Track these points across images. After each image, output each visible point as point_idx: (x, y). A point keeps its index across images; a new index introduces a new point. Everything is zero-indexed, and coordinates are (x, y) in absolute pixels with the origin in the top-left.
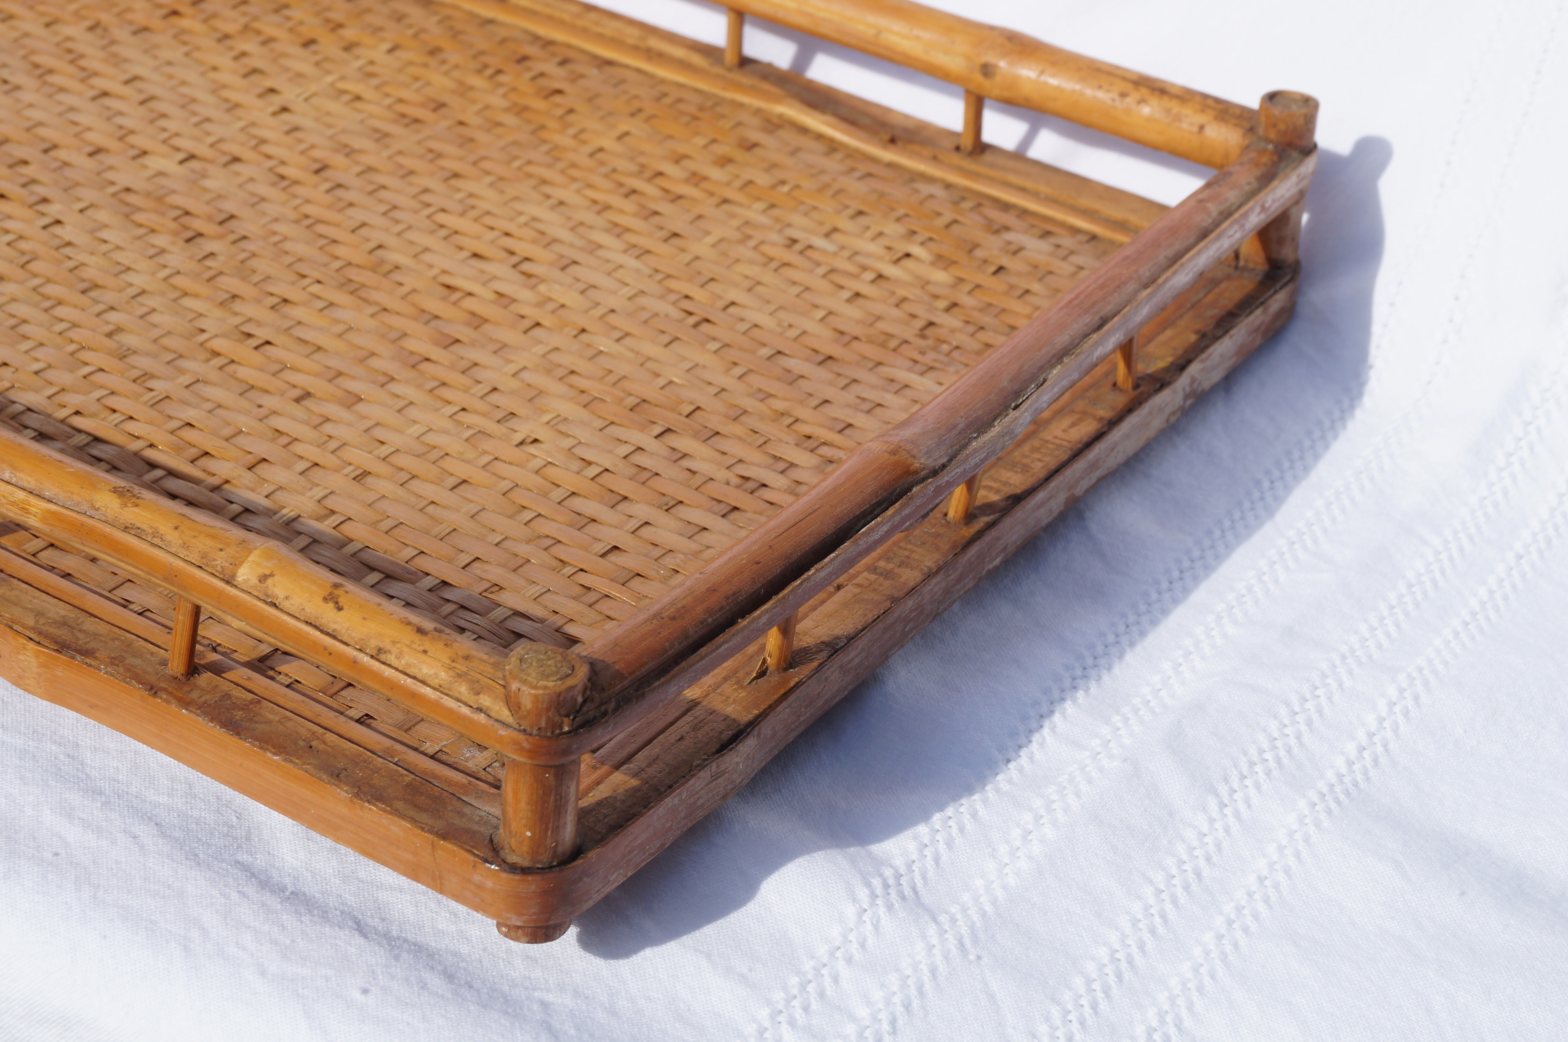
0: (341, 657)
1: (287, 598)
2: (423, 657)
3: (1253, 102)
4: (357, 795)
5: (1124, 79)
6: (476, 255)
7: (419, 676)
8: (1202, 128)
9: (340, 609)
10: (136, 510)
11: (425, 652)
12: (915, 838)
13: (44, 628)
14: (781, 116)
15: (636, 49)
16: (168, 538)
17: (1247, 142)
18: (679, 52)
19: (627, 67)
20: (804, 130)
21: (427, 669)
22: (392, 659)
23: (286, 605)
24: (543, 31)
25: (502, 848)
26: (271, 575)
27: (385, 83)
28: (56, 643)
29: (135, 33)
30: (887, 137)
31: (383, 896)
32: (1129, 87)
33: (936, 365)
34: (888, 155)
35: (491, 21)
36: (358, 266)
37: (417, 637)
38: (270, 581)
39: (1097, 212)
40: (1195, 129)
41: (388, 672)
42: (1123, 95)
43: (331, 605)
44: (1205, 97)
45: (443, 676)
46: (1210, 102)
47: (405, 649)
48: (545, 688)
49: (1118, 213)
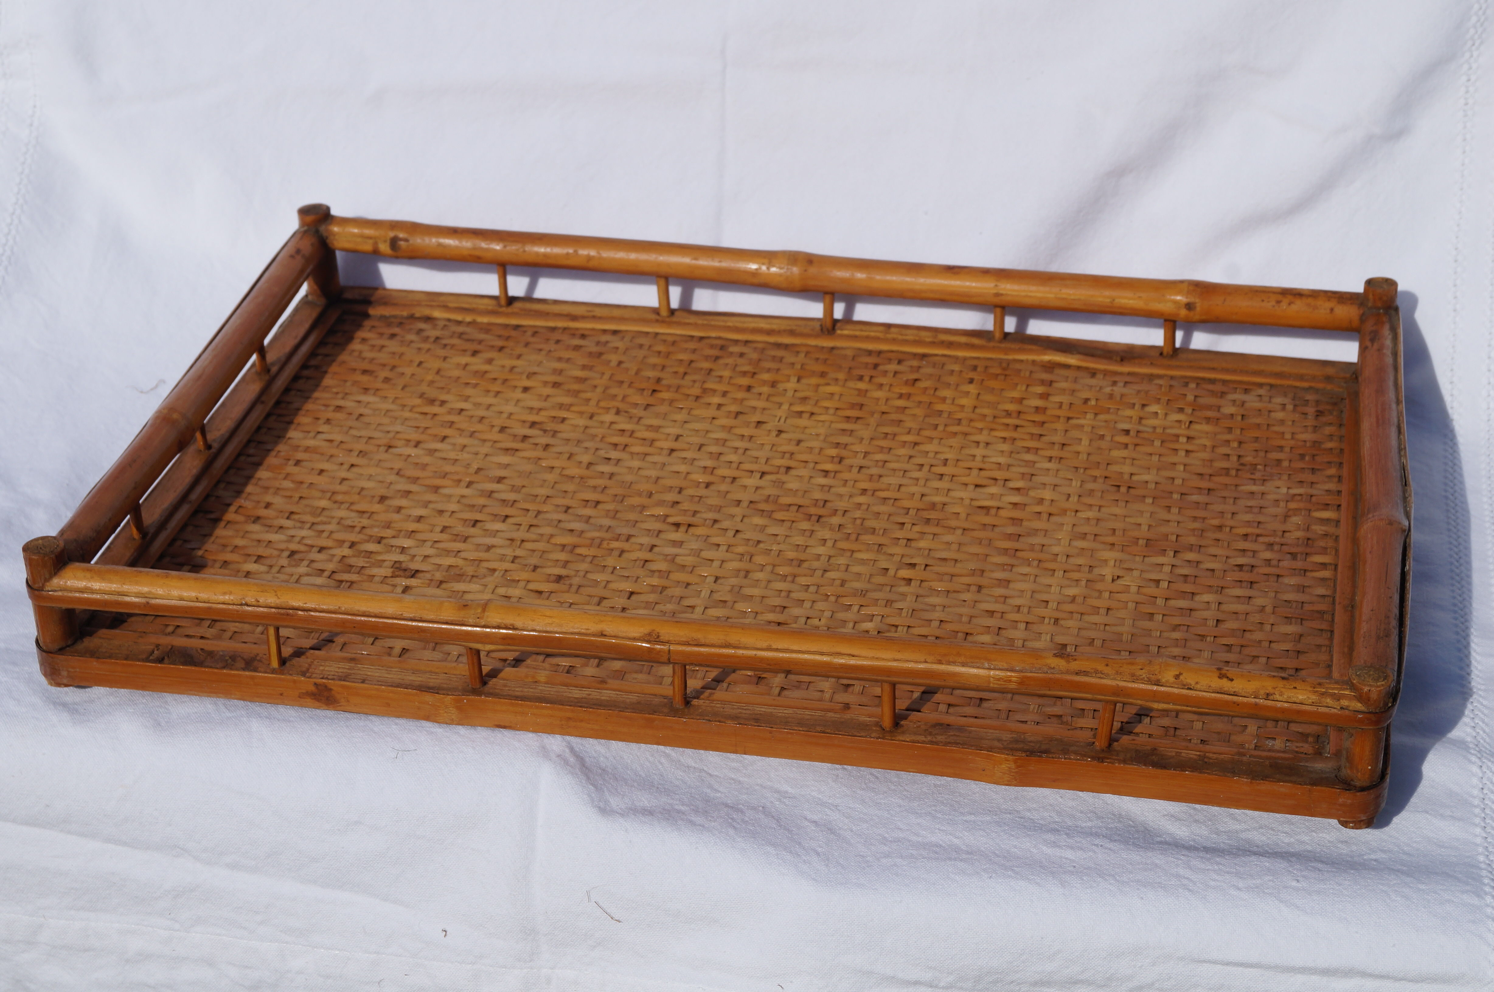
0: (1245, 705)
1: (1197, 683)
2: (1295, 690)
3: (1359, 288)
4: (1253, 779)
5: (1274, 293)
6: (977, 486)
7: (1298, 701)
8: (1332, 310)
9: (1232, 680)
10: (1077, 662)
11: (1295, 688)
12: (1466, 725)
13: (1011, 746)
14: (1049, 362)
15: (933, 344)
16: (1106, 672)
17: (1361, 312)
18: (963, 339)
19: (936, 355)
20: (1067, 366)
21: (1301, 697)
22: (1278, 697)
23: (1198, 686)
24: (870, 346)
25: (1352, 780)
26: (1181, 674)
27: (817, 401)
28: (1025, 751)
29: (645, 409)
30: (1119, 359)
31: (1243, 836)
32: (1280, 297)
33: (1265, 478)
34: (1125, 369)
35: (833, 348)
36: (923, 510)
37: (1285, 682)
38: (1181, 677)
39: (1263, 371)
40: (1328, 311)
41: (1279, 705)
42: (1279, 302)
43: (1225, 680)
44: (1326, 292)
45: (1314, 698)
46: (1329, 294)
47: (1282, 690)
48: (1382, 685)
49: (1277, 369)
